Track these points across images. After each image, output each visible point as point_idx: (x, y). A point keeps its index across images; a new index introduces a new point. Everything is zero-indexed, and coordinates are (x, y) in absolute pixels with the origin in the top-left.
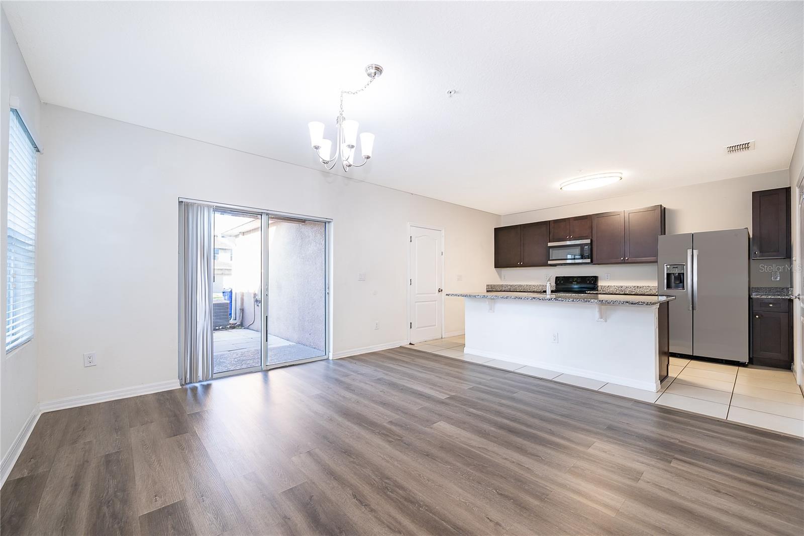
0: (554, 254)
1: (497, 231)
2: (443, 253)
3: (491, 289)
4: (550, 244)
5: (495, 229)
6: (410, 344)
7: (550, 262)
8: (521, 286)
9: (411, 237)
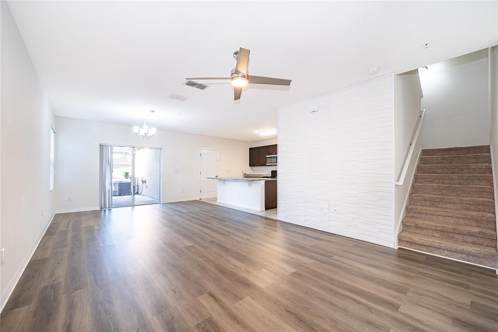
0: (268, 160)
1: (251, 150)
2: (219, 161)
3: (246, 176)
4: (267, 156)
5: (250, 148)
6: (200, 199)
7: (267, 164)
8: (260, 175)
9: (201, 154)
